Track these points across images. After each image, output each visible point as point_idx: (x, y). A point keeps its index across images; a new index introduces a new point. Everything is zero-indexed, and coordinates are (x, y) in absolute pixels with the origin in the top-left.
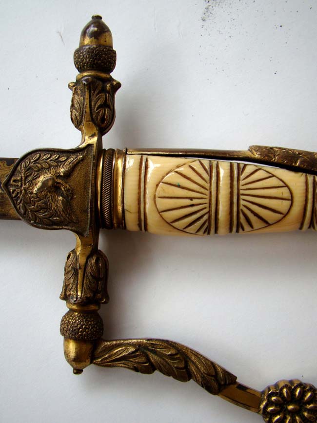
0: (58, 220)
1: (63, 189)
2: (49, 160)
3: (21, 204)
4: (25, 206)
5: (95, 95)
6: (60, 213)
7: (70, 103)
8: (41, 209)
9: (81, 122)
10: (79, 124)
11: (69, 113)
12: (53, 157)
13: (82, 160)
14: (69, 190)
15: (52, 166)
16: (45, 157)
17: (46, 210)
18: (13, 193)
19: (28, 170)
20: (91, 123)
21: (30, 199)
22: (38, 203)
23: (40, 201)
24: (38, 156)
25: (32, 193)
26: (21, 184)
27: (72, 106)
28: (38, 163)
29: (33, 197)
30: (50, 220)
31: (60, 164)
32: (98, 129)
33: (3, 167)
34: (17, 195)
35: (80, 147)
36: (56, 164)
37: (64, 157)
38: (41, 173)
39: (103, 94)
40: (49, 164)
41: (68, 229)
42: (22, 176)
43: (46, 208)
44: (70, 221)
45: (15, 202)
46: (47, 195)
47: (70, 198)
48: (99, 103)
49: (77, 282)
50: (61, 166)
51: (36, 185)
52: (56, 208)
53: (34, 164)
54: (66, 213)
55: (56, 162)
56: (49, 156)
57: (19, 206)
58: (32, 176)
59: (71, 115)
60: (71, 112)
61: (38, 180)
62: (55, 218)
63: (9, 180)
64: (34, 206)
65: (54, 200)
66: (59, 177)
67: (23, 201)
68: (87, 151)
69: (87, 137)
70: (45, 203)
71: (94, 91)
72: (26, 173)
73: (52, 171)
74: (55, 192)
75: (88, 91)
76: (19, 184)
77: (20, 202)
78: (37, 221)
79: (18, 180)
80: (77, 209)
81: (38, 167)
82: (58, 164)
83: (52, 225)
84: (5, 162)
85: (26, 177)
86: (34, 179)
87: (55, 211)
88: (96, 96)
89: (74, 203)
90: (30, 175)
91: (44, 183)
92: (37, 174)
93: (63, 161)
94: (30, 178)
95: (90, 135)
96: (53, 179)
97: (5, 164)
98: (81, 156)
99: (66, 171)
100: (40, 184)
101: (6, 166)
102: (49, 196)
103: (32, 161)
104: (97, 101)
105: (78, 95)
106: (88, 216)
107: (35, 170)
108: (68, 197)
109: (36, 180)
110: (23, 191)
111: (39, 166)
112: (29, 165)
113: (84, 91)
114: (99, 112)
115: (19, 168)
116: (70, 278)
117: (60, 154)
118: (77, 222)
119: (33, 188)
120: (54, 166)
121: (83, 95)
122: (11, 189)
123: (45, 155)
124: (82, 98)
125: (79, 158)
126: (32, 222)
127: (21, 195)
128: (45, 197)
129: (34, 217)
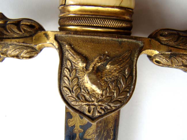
0: (128, 70)
1: (100, 64)
2: (70, 78)
3: (112, 105)
4: (114, 102)
5: (8, 34)
6: (121, 68)
7: (15, 59)
8: (117, 86)
9: (33, 48)
10: (34, 50)
11: (25, 60)
12: (66, 74)
13: (70, 45)
14: (100, 58)
15: (75, 75)
16: (67, 82)
17: (118, 82)
18: (100, 113)
19: (79, 99)
20: (34, 38)
21: (108, 97)
22: (112, 89)
23: (109, 87)
24: (66, 89)
25: (102, 95)
26: (92, 105)
27: (17, 57)
28: (72, 89)
29: (106, 94)
30: (128, 78)
31: (74, 67)
32: (40, 32)
33: (74, 121)
34: (103, 109)
35: (57, 47)
36: (74, 71)
37: (67, 63)
38: (82, 86)
39: (7, 27)
40: (74, 78)
41: (137, 60)
42: (85, 105)
43: (116, 81)
44: (129, 58)
45: (109, 111)
46: (104, 80)
47: (108, 58)
48: (16, 30)
49: (182, 54)
50: (76, 66)
51: (94, 91)
52: (117, 72)
53: (73, 92)
54: (122, 62)
55: (72, 70)
56: (66, 78)
57: (113, 107)
58: (85, 95)
59: (26, 58)
60: (23, 58)
61: (89, 89)
62: (127, 73)
63: (88, 117)
64: (114, 93)
65: (110, 73)
66: (87, 68)
67: (109, 104)
68: (62, 41)
69: (48, 42)
70: (112, 82)
71: (3, 34)
72: (82, 100)
73: (81, 75)
74: (102, 72)
75: (4, 40)
76: (92, 107)
77: (110, 106)
78: (128, 90)
79: (89, 108)
80: (118, 51)
81: (77, 88)
82: (74, 69)
83: (132, 75)
84: (68, 120)
85: (86, 100)
86: (89, 93)
87: (120, 72)
88: (9, 32)
89: (113, 54)
90: (84, 96)
91: (94, 83)
92: (84, 89)
93: (71, 64)
94: (87, 97)
95: (46, 38)
96: (89, 73)
97: (71, 120)
98: (67, 46)
99: (82, 60)
100: (94, 87)
101: (72, 119)
102: (106, 79)
103: (70, 95)
104: (14, 31)
105: (7, 51)
106: (125, 41)
107: (79, 91)
108: (107, 59)
109: (89, 91)
110: (100, 103)
111: (75, 88)
112: (74, 98)
113: (4, 45)
114: (24, 30)
115: (77, 108)
116: (177, 60)
117: (63, 68)
118: (130, 51)
119: (97, 94)
120: (76, 73)
121: (7, 46)
122: (97, 114)
123: (65, 82)
124: (10, 46)
125: (68, 49)
126: (128, 95)
127: (103, 106)
128: (106, 82)
129: (124, 93)
